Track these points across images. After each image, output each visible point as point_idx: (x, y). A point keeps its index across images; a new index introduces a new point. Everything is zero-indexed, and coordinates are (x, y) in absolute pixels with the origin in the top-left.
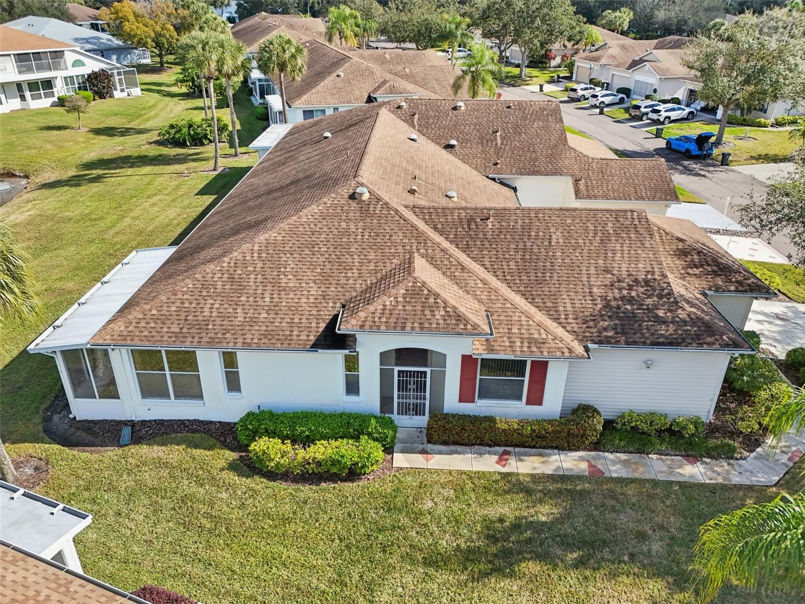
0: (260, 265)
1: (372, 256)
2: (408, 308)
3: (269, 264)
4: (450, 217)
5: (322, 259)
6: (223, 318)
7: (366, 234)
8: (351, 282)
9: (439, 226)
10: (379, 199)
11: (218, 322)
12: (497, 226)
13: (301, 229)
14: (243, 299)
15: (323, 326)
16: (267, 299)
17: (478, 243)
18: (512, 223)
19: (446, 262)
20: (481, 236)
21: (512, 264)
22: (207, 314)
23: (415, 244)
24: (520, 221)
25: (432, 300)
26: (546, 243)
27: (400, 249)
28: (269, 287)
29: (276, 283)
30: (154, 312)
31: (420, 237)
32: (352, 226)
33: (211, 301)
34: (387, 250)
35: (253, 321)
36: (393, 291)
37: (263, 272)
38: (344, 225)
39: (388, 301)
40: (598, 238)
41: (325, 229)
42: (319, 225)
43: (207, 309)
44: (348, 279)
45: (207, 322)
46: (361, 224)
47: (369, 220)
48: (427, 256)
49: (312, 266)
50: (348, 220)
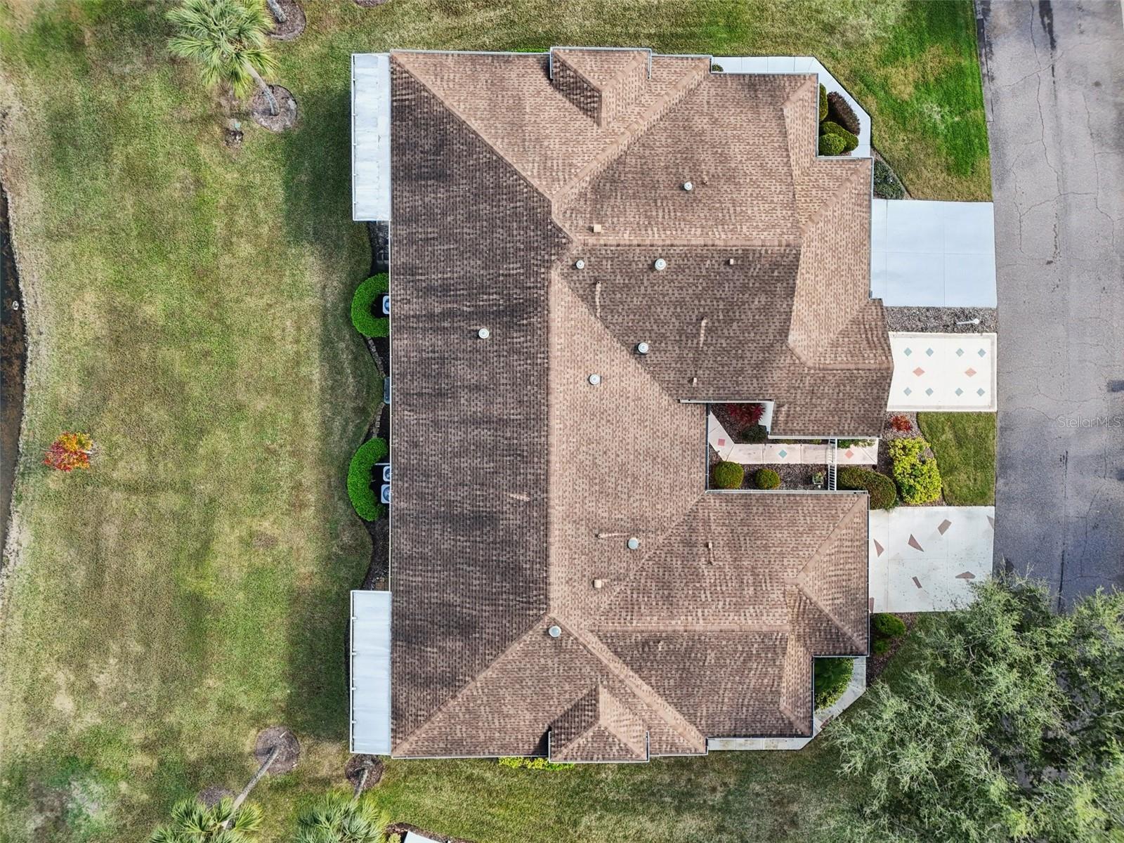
0: (485, 699)
1: (567, 687)
2: (595, 745)
3: (492, 698)
4: (628, 641)
5: (530, 692)
6: (472, 737)
7: (561, 668)
8: (553, 708)
9: (619, 650)
10: (569, 635)
11: (469, 740)
12: (666, 649)
13: (509, 666)
14: (480, 724)
15: (537, 740)
16: (497, 724)
17: (649, 664)
18: (678, 646)
19: (622, 691)
20: (652, 657)
21: (672, 682)
22: (459, 735)
23: (600, 677)
24: (685, 644)
25: (611, 740)
26: (701, 664)
27: (588, 682)
28: (496, 715)
29: (500, 712)
30: (424, 735)
31: (604, 671)
32: (549, 662)
33: (459, 727)
34: (578, 682)
35: (492, 739)
36: (585, 734)
37: (489, 704)
38: (542, 660)
39: (581, 741)
40: (742, 658)
41: (528, 666)
42: (523, 662)
43: (458, 731)
44: (551, 706)
45: (462, 740)
46: (556, 659)
47: (562, 655)
48: (609, 686)
49: (524, 698)
50: (545, 657)
